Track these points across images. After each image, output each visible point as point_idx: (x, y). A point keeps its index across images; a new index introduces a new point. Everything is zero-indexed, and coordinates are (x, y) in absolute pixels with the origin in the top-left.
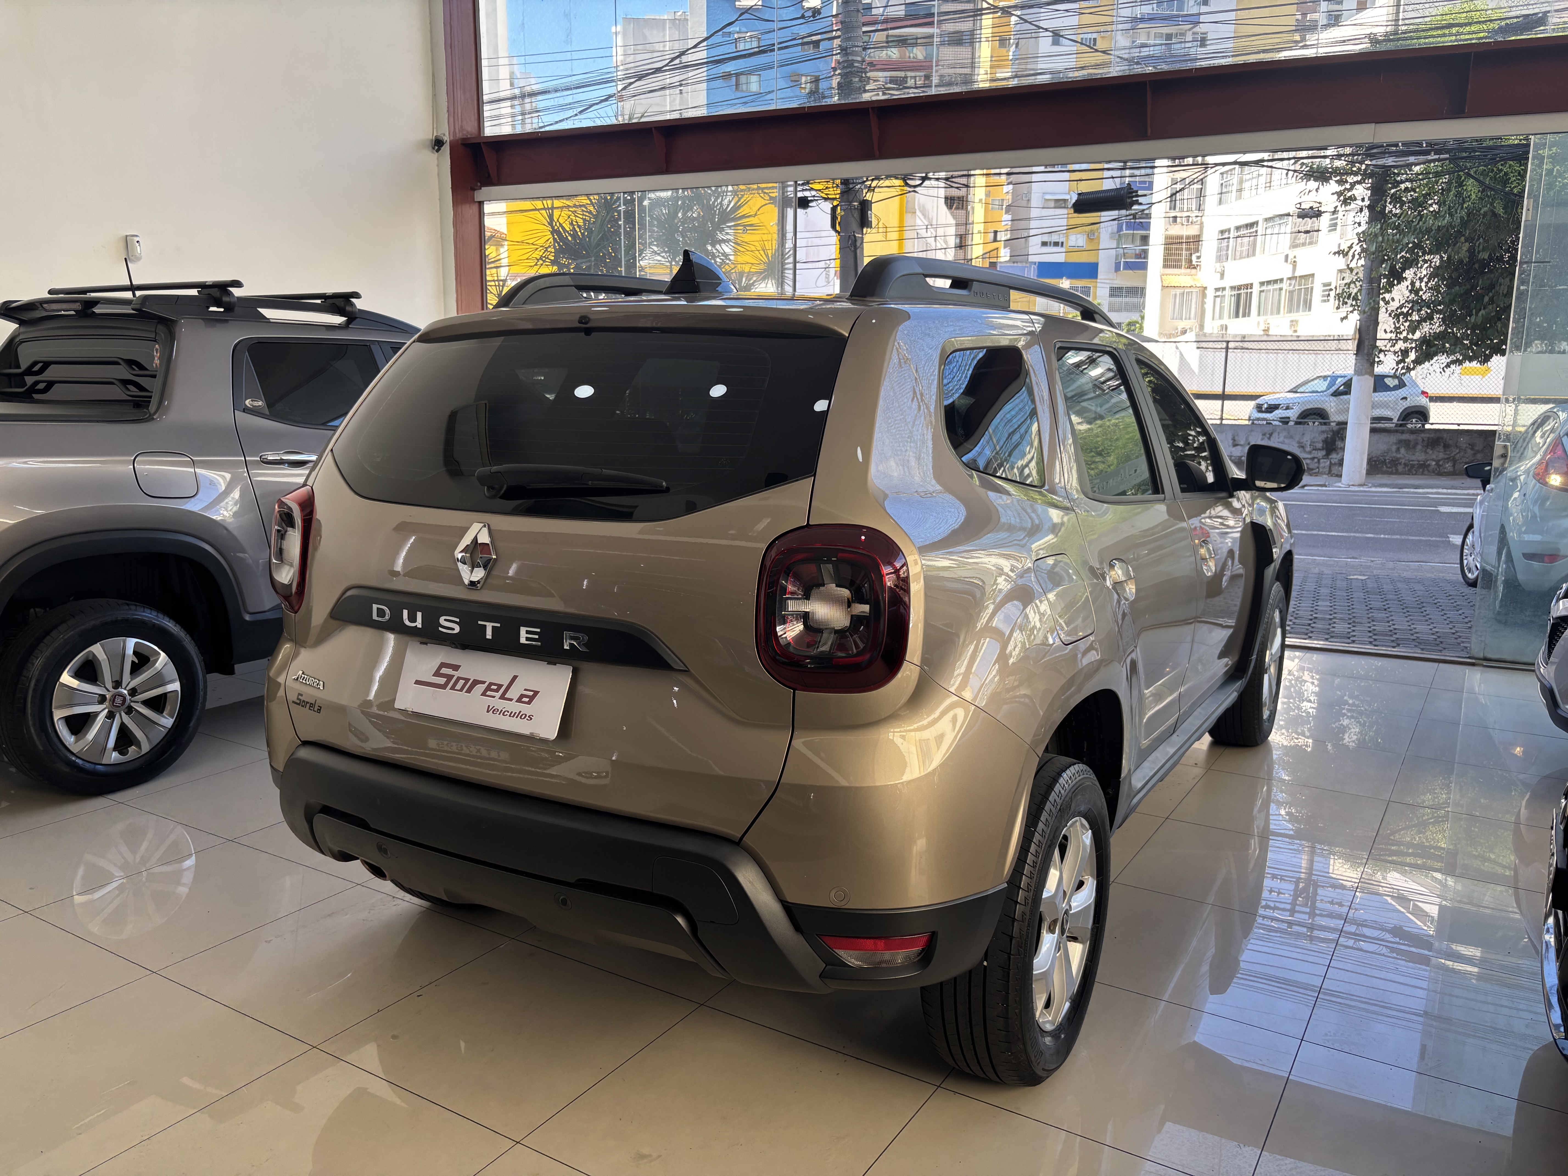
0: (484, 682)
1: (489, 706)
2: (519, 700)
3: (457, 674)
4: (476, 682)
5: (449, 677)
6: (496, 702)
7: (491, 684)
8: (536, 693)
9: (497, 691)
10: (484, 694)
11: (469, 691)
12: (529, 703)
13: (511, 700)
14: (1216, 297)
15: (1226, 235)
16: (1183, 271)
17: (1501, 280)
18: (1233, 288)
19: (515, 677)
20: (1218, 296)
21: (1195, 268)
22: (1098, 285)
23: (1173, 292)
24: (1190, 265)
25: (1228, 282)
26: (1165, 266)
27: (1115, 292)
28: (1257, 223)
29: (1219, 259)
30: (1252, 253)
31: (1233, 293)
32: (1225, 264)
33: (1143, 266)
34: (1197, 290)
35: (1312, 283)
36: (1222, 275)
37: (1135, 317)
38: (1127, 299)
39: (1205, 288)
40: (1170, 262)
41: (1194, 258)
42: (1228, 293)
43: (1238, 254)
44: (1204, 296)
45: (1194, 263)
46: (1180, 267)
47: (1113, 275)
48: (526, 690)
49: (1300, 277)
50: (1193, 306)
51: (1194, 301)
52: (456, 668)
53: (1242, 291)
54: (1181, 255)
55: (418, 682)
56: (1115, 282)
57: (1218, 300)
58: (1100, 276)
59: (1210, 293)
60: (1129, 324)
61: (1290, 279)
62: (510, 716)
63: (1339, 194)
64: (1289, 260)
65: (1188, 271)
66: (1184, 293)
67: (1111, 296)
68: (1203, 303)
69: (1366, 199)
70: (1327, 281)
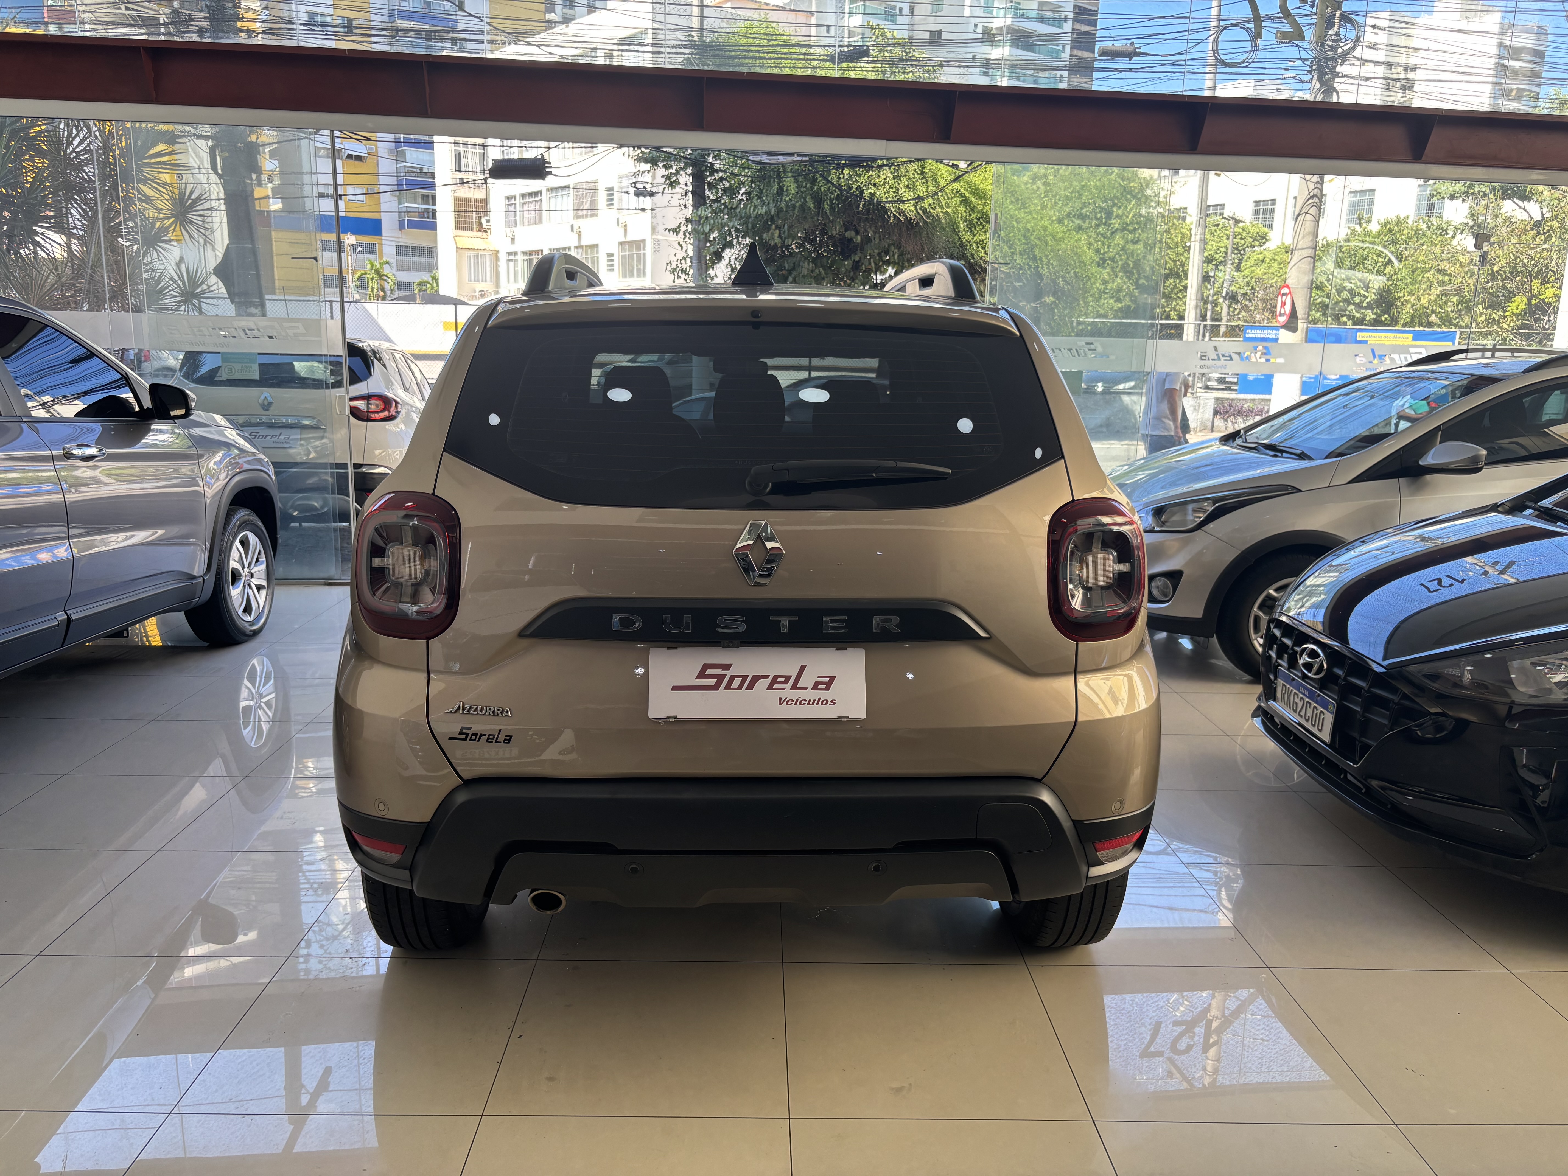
0: (767, 677)
1: (780, 699)
2: (815, 687)
3: (728, 673)
4: (756, 679)
5: (720, 678)
6: (788, 693)
7: (776, 677)
8: (832, 679)
9: (786, 682)
10: (770, 687)
11: (750, 687)
12: (827, 688)
13: (806, 689)
14: (509, 260)
15: (513, 201)
16: (475, 233)
17: (801, 264)
18: (524, 253)
19: (803, 668)
20: (511, 260)
21: (486, 231)
22: (384, 242)
23: (468, 253)
24: (481, 229)
25: (519, 247)
26: (457, 228)
27: (401, 250)
28: (540, 192)
29: (508, 224)
30: (539, 221)
31: (526, 258)
32: (514, 229)
33: (433, 227)
34: (490, 253)
35: (597, 252)
36: (513, 239)
37: (426, 277)
38: (415, 259)
39: (498, 252)
40: (462, 223)
41: (484, 221)
42: (520, 257)
43: (526, 221)
44: (497, 259)
45: (484, 226)
46: (471, 230)
47: (398, 233)
48: (819, 677)
49: (586, 246)
50: (488, 269)
51: (488, 263)
52: (727, 667)
53: (533, 257)
54: (471, 217)
55: (675, 688)
56: (400, 240)
57: (511, 264)
58: (384, 233)
59: (503, 257)
60: (420, 284)
61: (576, 247)
62: (809, 704)
63: (668, 177)
64: (575, 230)
65: (480, 234)
66: (478, 256)
67: (397, 254)
68: (497, 266)
69: (689, 184)
70: (610, 252)
